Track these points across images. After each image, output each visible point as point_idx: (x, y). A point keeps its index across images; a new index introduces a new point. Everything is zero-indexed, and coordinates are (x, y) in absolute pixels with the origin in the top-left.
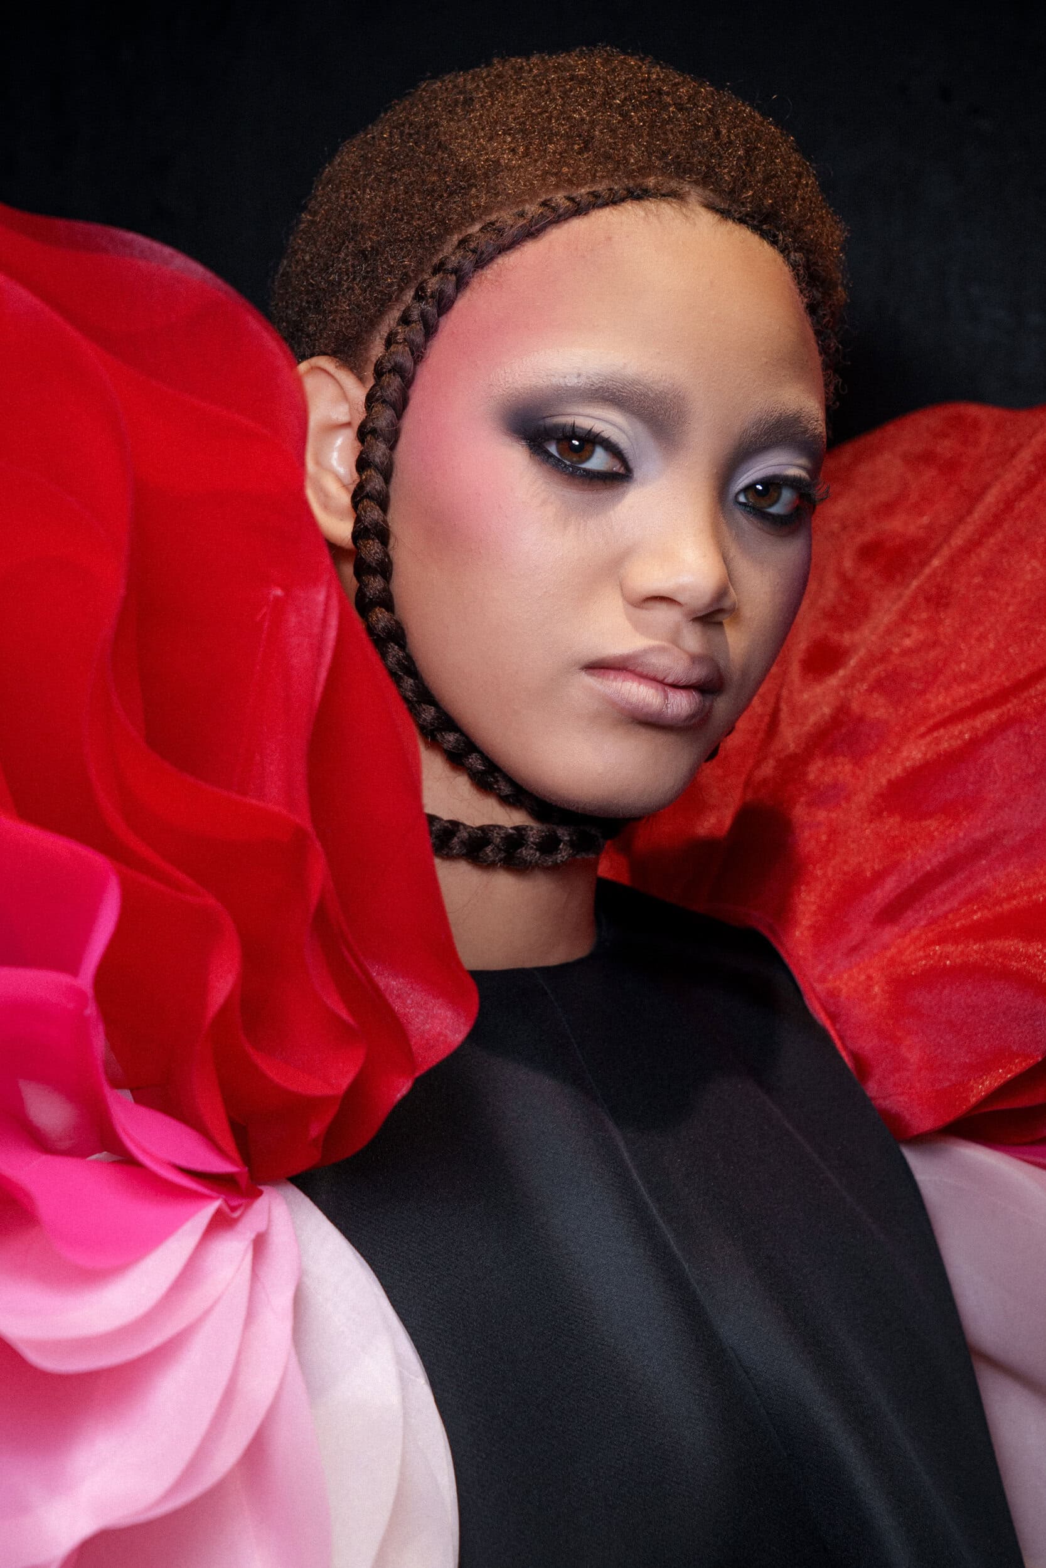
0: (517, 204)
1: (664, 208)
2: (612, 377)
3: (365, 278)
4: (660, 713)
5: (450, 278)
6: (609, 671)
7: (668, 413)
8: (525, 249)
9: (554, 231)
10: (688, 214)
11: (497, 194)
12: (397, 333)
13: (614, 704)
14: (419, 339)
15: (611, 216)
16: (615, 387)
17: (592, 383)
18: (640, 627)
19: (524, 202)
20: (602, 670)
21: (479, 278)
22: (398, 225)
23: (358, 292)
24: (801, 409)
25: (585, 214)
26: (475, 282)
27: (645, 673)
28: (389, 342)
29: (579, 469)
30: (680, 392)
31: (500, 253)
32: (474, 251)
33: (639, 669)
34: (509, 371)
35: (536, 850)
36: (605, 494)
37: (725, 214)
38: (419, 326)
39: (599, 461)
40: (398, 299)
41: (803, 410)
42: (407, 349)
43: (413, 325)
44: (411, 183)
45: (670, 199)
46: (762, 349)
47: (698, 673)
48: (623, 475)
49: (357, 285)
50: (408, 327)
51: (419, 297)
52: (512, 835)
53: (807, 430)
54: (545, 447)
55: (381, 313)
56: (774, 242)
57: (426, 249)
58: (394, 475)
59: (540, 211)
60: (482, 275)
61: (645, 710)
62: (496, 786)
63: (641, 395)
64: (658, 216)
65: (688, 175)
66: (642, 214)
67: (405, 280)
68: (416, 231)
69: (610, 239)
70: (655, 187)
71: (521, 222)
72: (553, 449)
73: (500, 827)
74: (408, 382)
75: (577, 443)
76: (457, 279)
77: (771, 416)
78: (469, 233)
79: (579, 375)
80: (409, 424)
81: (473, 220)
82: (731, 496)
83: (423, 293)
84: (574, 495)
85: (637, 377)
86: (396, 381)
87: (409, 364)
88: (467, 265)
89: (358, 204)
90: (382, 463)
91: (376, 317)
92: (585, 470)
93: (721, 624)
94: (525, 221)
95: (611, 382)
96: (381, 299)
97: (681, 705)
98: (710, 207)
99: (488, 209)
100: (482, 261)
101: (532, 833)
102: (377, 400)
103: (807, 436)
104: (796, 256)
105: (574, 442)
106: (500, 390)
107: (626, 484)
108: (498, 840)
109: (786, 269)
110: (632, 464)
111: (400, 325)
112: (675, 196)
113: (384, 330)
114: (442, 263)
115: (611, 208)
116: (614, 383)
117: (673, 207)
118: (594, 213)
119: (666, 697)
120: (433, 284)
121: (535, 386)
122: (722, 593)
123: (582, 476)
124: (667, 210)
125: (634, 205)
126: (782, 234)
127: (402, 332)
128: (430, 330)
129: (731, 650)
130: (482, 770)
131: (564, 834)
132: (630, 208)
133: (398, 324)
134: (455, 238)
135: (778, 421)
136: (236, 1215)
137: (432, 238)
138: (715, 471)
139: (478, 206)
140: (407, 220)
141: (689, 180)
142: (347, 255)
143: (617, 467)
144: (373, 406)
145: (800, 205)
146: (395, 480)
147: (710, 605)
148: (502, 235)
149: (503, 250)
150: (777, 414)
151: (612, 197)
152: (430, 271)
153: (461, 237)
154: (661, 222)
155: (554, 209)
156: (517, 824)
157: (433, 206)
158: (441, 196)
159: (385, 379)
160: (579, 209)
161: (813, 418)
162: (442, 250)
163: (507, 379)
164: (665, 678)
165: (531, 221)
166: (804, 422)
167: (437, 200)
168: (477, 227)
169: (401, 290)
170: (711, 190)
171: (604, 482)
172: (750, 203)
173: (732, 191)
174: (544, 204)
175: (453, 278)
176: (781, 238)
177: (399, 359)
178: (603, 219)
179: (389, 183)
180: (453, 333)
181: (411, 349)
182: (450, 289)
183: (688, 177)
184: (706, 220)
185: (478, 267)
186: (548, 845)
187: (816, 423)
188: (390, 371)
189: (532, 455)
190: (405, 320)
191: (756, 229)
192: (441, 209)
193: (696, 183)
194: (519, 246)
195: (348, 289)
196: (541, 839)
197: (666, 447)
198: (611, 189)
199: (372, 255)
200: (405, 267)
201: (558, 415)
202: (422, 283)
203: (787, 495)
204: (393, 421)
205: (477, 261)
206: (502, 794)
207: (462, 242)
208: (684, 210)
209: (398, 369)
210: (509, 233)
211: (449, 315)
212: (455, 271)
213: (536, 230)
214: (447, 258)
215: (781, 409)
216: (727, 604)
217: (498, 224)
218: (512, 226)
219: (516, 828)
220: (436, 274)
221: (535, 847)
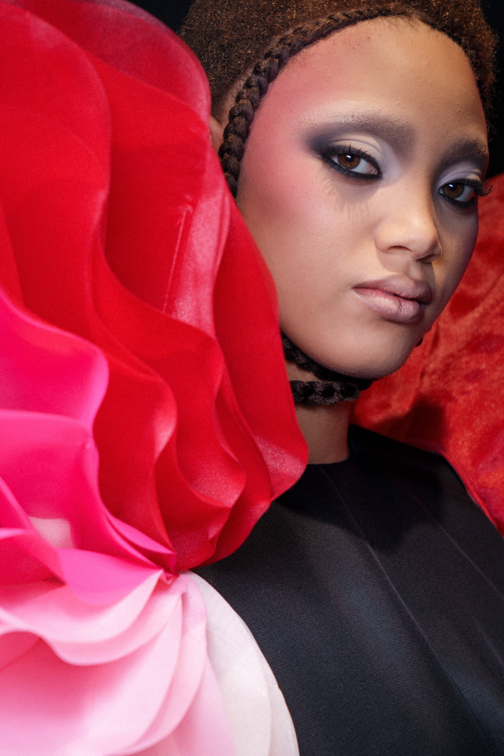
0: (314, 18)
1: (400, 21)
2: (372, 118)
3: (224, 61)
4: (397, 314)
5: (275, 60)
6: (367, 290)
7: (404, 139)
8: (319, 44)
9: (336, 34)
10: (413, 25)
11: (303, 12)
12: (243, 93)
13: (370, 308)
14: (256, 97)
15: (369, 25)
16: (374, 123)
17: (360, 121)
18: (386, 265)
19: (319, 16)
20: (364, 289)
21: (292, 61)
22: (244, 30)
23: (219, 69)
24: (478, 139)
25: (354, 24)
26: (290, 63)
27: (389, 290)
28: (238, 98)
29: (352, 172)
30: (411, 127)
31: (304, 46)
32: (289, 45)
33: (385, 288)
34: (311, 114)
35: (322, 395)
36: (367, 187)
37: (433, 26)
38: (256, 89)
39: (362, 167)
40: (244, 73)
41: (479, 140)
42: (249, 102)
43: (253, 88)
44: (251, 6)
45: (403, 16)
46: (457, 103)
47: (419, 292)
48: (376, 176)
49: (220, 65)
50: (250, 89)
51: (256, 72)
52: (307, 386)
53: (480, 152)
54: (331, 159)
55: (233, 82)
56: (460, 43)
57: (260, 44)
58: (240, 176)
59: (328, 22)
60: (294, 59)
61: (389, 312)
62: (297, 358)
63: (389, 128)
64: (396, 25)
65: (413, 3)
66: (387, 24)
67: (248, 61)
68: (255, 33)
69: (369, 38)
70: (394, 9)
71: (317, 28)
72: (336, 160)
73: (300, 382)
74: (249, 121)
75: (349, 157)
76: (279, 61)
77: (462, 142)
78: (285, 35)
79: (353, 116)
80: (250, 146)
81: (288, 27)
82: (437, 189)
83: (260, 69)
84: (348, 187)
85: (387, 118)
86: (243, 121)
87: (250, 111)
88: (285, 54)
89: (219, 18)
90: (234, 168)
91: (231, 84)
92: (355, 173)
93: (430, 263)
94: (320, 27)
95: (371, 121)
96: (234, 74)
97: (409, 310)
98: (425, 21)
99: (297, 21)
100: (294, 51)
101: (319, 385)
102: (231, 132)
103: (480, 155)
104: (470, 52)
105: (347, 156)
106: (306, 125)
107: (378, 181)
108: (299, 389)
109: (467, 59)
110: (382, 170)
111: (245, 88)
112: (406, 14)
113: (234, 92)
114: (270, 52)
115: (369, 21)
116: (373, 121)
117: (405, 20)
118: (359, 23)
119: (401, 305)
120: (265, 64)
121: (327, 123)
122: (434, 245)
123: (354, 176)
124: (401, 22)
125: (382, 19)
126: (464, 39)
127: (246, 92)
128: (263, 91)
129: (436, 279)
130: (290, 348)
131: (337, 386)
132: (380, 20)
133: (244, 88)
134: (278, 38)
135: (466, 145)
136: (169, 582)
137: (264, 38)
138: (430, 174)
139: (292, 19)
140: (250, 27)
141: (414, 5)
142: (212, 48)
143: (374, 171)
144: (229, 136)
145: (474, 23)
146: (240, 179)
147: (428, 251)
148: (306, 36)
149: (307, 44)
150: (465, 141)
151: (370, 14)
152: (262, 57)
153: (281, 37)
154: (398, 29)
155: (336, 21)
156: (310, 381)
157: (264, 19)
158: (270, 13)
159: (236, 119)
160: (351, 21)
161: (484, 145)
162: (270, 45)
163: (310, 119)
164: (400, 294)
165: (323, 27)
166: (479, 147)
167: (267, 15)
168: (291, 31)
169: (246, 68)
170: (426, 12)
171: (366, 179)
172: (448, 19)
173: (438, 13)
174: (330, 18)
175: (277, 61)
176: (464, 41)
177: (245, 108)
178: (365, 27)
179: (238, 6)
180: (277, 92)
181: (251, 102)
182: (275, 67)
183: (413, 4)
184: (423, 28)
185: (292, 54)
186: (328, 392)
187: (485, 148)
188: (239, 115)
189: (324, 163)
190: (248, 85)
191: (450, 35)
192: (270, 20)
193: (416, 7)
194: (316, 42)
195: (214, 68)
196: (324, 389)
197: (402, 159)
198: (369, 10)
199: (228, 48)
200: (248, 54)
201: (340, 140)
202: (259, 63)
203: (467, 190)
204: (241, 144)
205: (291, 51)
206: (300, 363)
207: (282, 40)
208: (411, 22)
209: (243, 114)
210: (310, 35)
211: (274, 83)
212: (278, 56)
213: (326, 32)
214: (272, 49)
215: (467, 139)
216: (436, 252)
217: (303, 29)
218: (312, 30)
219: (309, 383)
220: (267, 58)
221: (320, 393)
